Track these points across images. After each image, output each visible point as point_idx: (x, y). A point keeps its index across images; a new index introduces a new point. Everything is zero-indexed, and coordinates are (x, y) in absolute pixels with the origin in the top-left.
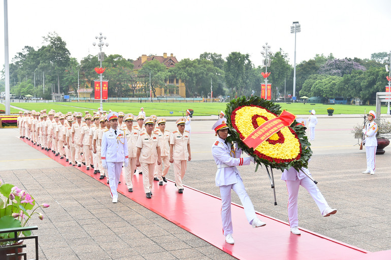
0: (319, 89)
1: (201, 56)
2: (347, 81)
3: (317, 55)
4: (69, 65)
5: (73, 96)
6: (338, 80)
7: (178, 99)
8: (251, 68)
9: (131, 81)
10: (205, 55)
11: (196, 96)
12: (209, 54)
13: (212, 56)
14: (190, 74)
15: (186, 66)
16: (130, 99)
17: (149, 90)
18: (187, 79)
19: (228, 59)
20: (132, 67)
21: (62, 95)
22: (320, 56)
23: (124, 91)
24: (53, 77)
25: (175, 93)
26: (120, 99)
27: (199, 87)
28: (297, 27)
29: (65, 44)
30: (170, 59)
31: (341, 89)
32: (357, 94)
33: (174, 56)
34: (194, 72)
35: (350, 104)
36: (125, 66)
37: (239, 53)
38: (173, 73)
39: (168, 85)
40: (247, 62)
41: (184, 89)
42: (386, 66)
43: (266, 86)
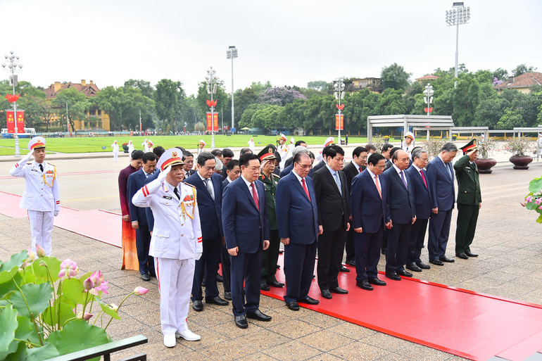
0: (260, 120)
1: (126, 83)
2: (289, 111)
3: (254, 83)
6: (279, 109)
7: (101, 133)
8: (183, 98)
9: (43, 112)
10: (131, 83)
11: (121, 129)
12: (136, 81)
13: (139, 85)
14: (115, 105)
15: (110, 95)
17: (66, 124)
18: (112, 110)
19: (157, 87)
20: (43, 96)
22: (257, 84)
25: (97, 126)
27: (126, 119)
28: (233, 52)
30: (90, 87)
31: (284, 119)
32: (301, 125)
33: (94, 83)
34: (119, 102)
35: (293, 135)
36: (35, 95)
37: (170, 81)
38: (94, 103)
39: (89, 117)
40: (179, 90)
41: (108, 121)
42: (336, 93)
43: (213, 115)
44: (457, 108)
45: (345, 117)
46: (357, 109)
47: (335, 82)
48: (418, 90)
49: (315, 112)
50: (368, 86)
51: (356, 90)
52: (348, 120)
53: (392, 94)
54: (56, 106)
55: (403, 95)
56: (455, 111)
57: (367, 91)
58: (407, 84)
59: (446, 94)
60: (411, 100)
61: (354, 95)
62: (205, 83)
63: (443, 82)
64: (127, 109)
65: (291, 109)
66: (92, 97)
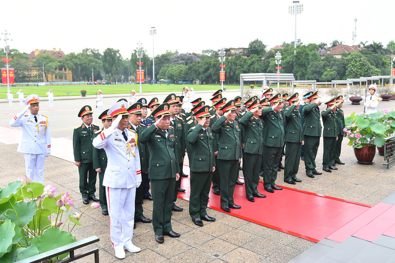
0: (171, 74)
1: (83, 50)
2: (190, 69)
3: (167, 51)
6: (184, 68)
7: (66, 83)
8: (121, 60)
9: (27, 69)
10: (87, 50)
11: (80, 80)
12: (90, 49)
13: (92, 52)
14: (76, 64)
15: (73, 58)
16: (27, 83)
17: (43, 77)
18: (74, 68)
19: (104, 53)
20: (27, 58)
22: (169, 51)
23: (21, 77)
25: (64, 78)
26: (18, 84)
27: (83, 74)
28: (154, 31)
30: (59, 53)
31: (186, 74)
32: (198, 77)
34: (79, 63)
35: (192, 84)
36: (21, 58)
37: (112, 49)
38: (62, 63)
39: (58, 73)
40: (118, 55)
41: (71, 75)
42: (220, 58)
43: (141, 72)
44: (297, 67)
45: (226, 73)
46: (233, 67)
47: (219, 51)
48: (272, 55)
49: (207, 70)
50: (240, 53)
51: (233, 55)
52: (228, 74)
53: (255, 57)
54: (36, 65)
55: (262, 59)
56: (295, 69)
57: (240, 56)
58: (265, 52)
59: (289, 58)
60: (267, 62)
61: (231, 59)
62: (135, 51)
63: (287, 50)
64: (84, 67)
65: (191, 67)
66: (60, 59)
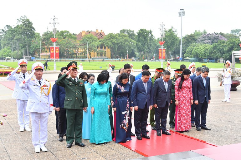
0: (197, 53)
1: (121, 31)
2: (215, 48)
4: (34, 37)
5: (37, 57)
6: (209, 47)
8: (153, 40)
9: (75, 48)
10: (123, 31)
11: (117, 57)
12: (126, 30)
13: (128, 32)
14: (113, 43)
15: (111, 38)
16: (75, 59)
17: (87, 54)
18: (112, 46)
19: (138, 33)
20: (75, 38)
21: (30, 57)
22: (198, 31)
23: (71, 54)
24: (24, 45)
25: (104, 55)
26: (68, 59)
27: (119, 51)
28: (183, 12)
29: (32, 24)
30: (101, 34)
31: (211, 53)
33: (103, 32)
34: (116, 42)
35: (217, 62)
36: (71, 38)
37: (145, 30)
38: (102, 43)
39: (99, 51)
40: (150, 35)
41: (110, 53)
42: (240, 37)
54: (82, 44)
64: (120, 46)
65: (216, 47)
66: (101, 39)
